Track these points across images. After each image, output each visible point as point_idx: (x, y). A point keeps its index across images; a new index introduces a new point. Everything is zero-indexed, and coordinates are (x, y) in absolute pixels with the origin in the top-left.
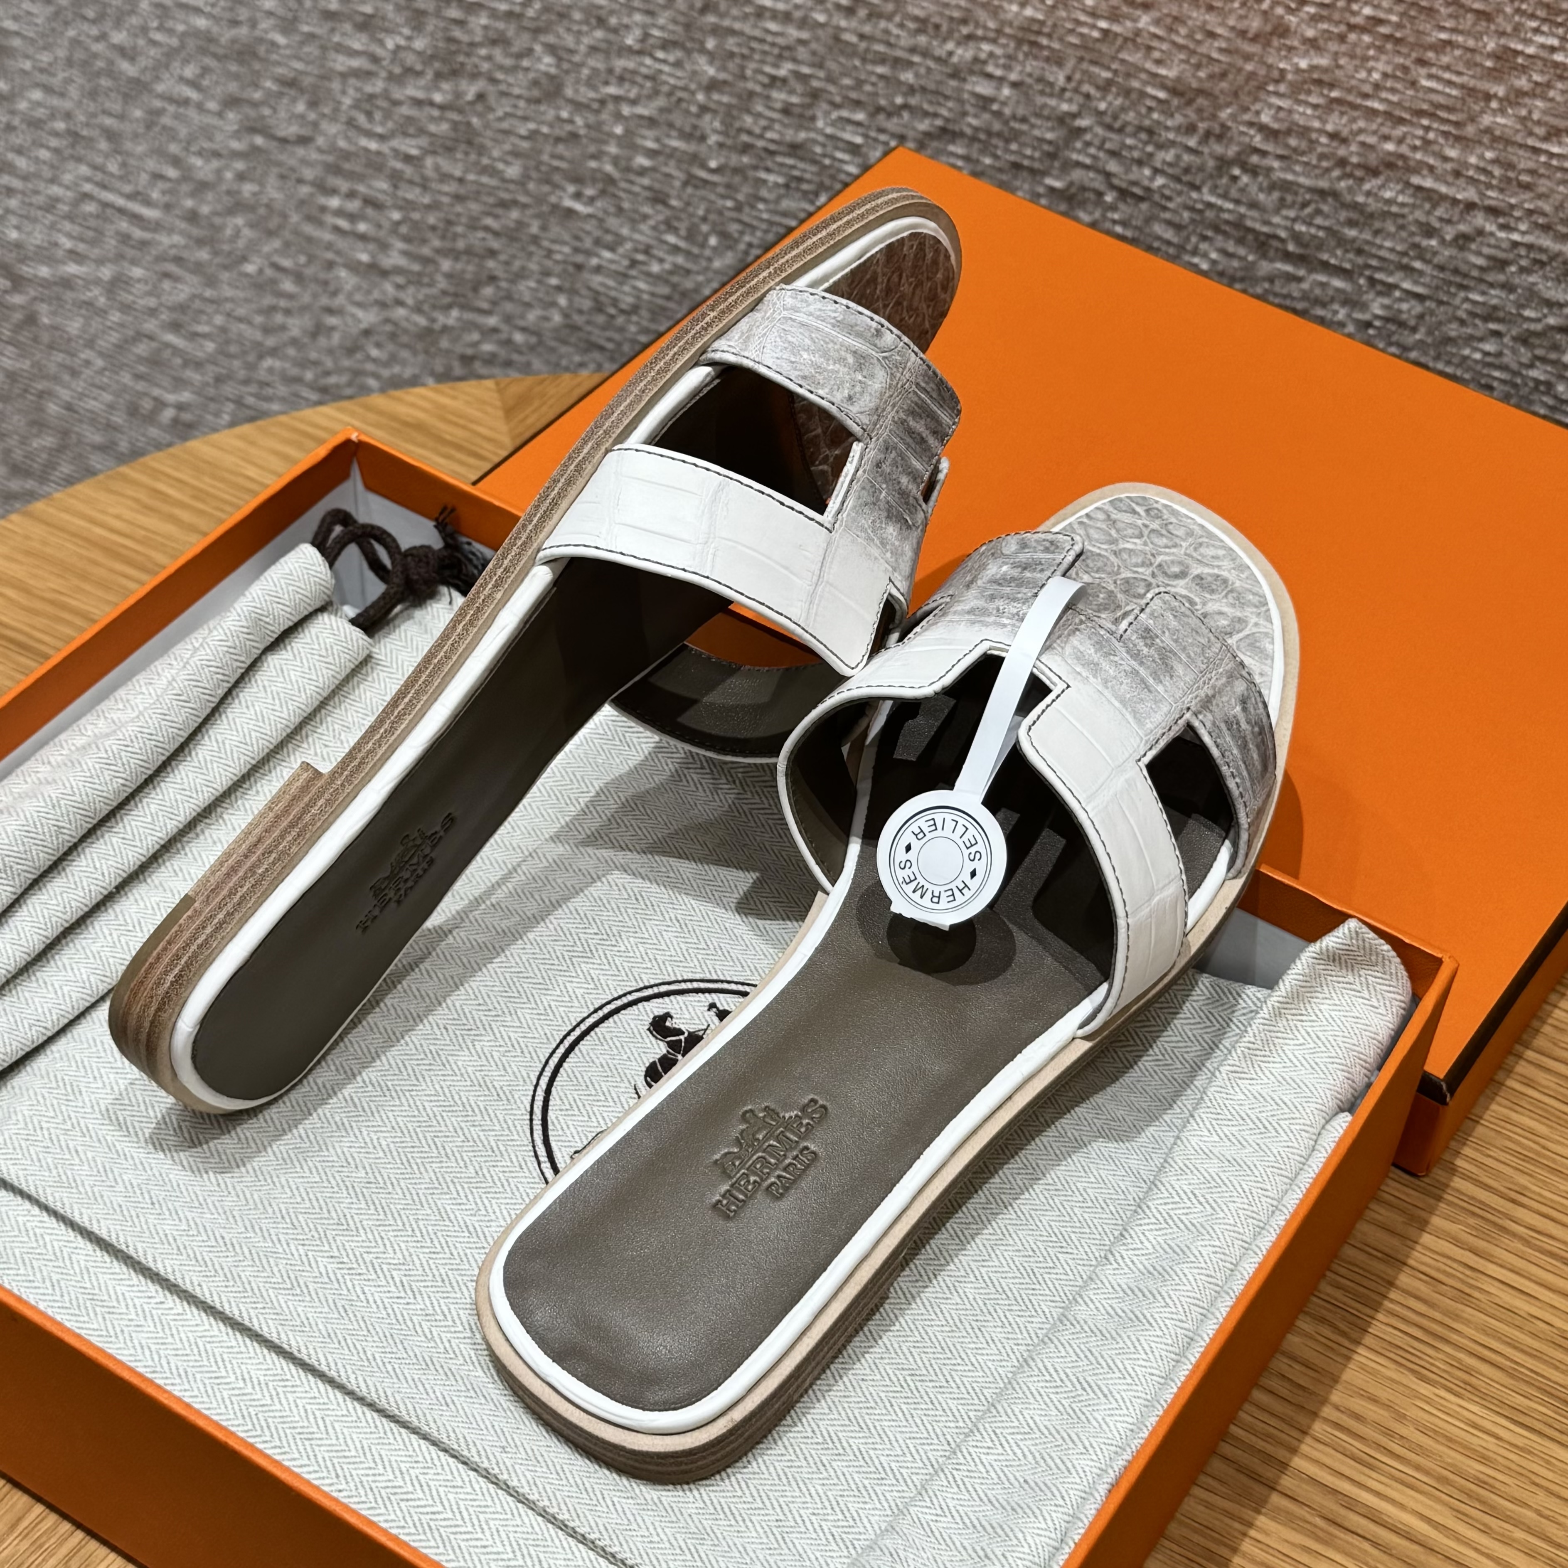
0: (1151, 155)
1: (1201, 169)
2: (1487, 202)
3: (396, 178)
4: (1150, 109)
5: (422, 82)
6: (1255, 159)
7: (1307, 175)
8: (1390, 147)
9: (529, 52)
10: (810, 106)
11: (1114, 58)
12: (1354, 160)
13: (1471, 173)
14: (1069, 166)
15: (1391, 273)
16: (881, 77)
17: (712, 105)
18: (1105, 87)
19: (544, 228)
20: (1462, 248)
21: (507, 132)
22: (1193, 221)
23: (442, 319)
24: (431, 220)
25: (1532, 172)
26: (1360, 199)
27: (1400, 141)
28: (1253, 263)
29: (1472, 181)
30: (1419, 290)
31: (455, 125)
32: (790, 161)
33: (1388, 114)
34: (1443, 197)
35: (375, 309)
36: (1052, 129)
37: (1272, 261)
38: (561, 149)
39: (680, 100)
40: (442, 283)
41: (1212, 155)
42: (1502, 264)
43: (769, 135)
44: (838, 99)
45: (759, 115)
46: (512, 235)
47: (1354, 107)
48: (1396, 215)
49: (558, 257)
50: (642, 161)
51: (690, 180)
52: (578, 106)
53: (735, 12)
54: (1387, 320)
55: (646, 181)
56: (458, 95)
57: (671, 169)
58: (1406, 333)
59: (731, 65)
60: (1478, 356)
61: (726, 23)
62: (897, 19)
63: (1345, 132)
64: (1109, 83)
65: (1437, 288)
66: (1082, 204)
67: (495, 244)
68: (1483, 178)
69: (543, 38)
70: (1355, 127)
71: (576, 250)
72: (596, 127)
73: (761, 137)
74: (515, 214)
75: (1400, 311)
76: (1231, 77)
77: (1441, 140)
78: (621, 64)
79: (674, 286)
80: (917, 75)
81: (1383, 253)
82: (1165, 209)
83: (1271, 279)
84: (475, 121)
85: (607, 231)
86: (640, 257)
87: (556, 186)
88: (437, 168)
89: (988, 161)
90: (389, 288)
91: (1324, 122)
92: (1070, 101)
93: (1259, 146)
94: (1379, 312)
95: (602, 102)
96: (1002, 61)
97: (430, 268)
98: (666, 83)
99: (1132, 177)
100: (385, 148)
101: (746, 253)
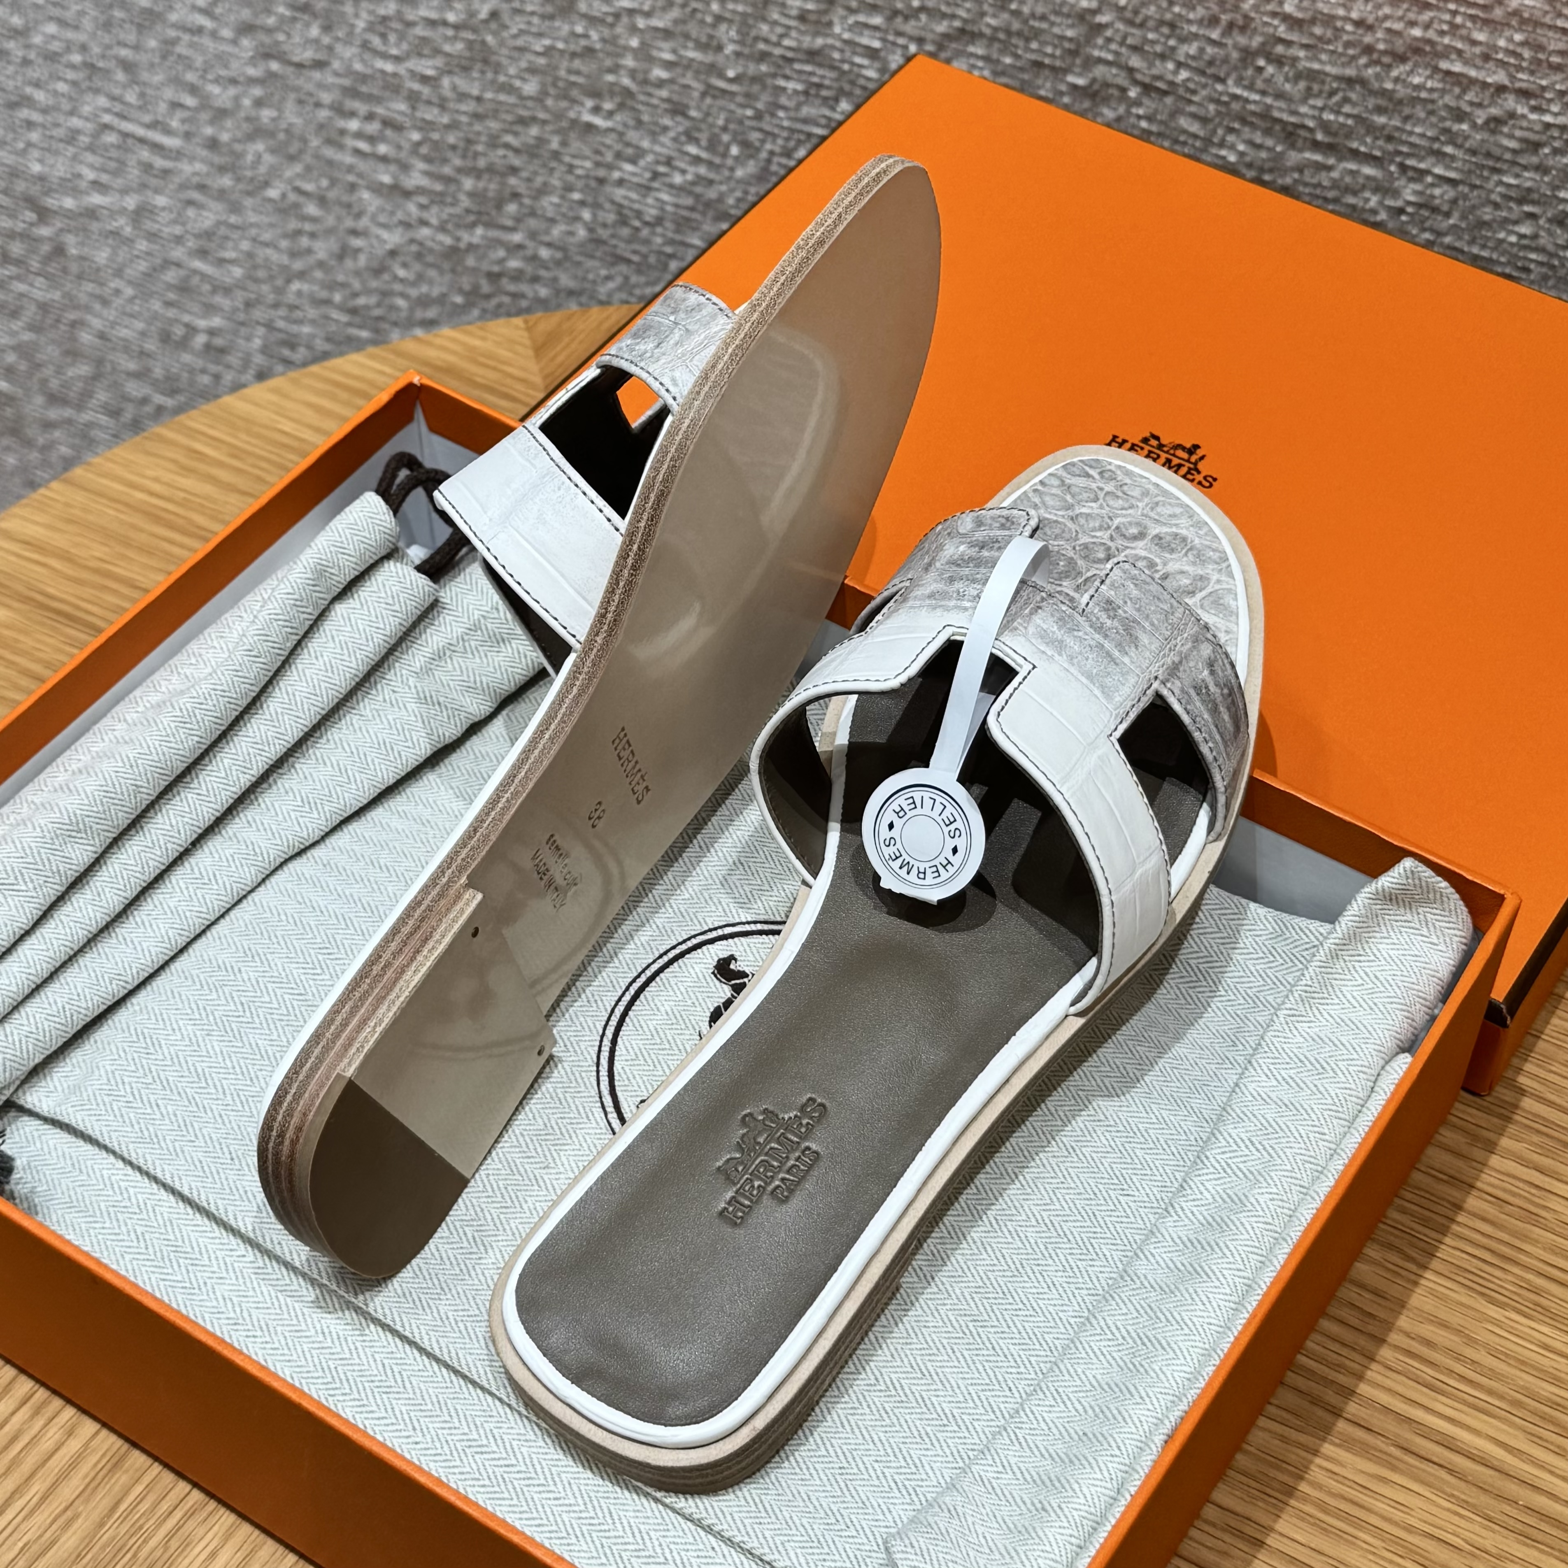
0: (1173, 49)
1: (1226, 60)
2: (1518, 85)
3: (413, 98)
6: (1280, 49)
7: (1333, 64)
8: (1417, 32)
10: (826, 12)
12: (1381, 46)
13: (1500, 56)
14: (1090, 63)
15: (1421, 159)
17: (728, 15)
19: (564, 143)
20: (1493, 132)
21: (522, 50)
22: (1218, 113)
23: (466, 237)
24: (451, 139)
26: (1389, 86)
27: (1427, 26)
28: (1282, 153)
29: (1502, 64)
30: (1452, 175)
31: (470, 44)
32: (808, 68)
34: (1473, 81)
35: (400, 230)
36: (1072, 26)
37: (1301, 150)
38: (577, 64)
39: (695, 10)
40: (465, 202)
41: (1235, 46)
42: (1536, 146)
43: (786, 42)
45: (775, 23)
46: (532, 151)
48: (1425, 101)
49: (579, 172)
50: (659, 73)
51: (709, 91)
52: (592, 20)
54: (1420, 206)
55: (664, 93)
56: (471, 14)
57: (689, 80)
58: (1439, 218)
60: (1513, 239)
63: (1370, 20)
65: (1470, 172)
66: (1106, 100)
67: (516, 162)
68: (1512, 60)
70: (1380, 13)
71: (598, 164)
72: (611, 41)
73: (778, 44)
74: (534, 131)
75: (1433, 197)
77: (1469, 24)
79: (698, 197)
81: (1413, 139)
82: (1190, 102)
83: (1300, 169)
84: (489, 39)
85: (628, 144)
86: (662, 169)
87: (574, 101)
88: (454, 88)
89: (1008, 60)
90: (412, 208)
91: (1349, 9)
93: (1283, 36)
94: (1412, 198)
95: (617, 16)
97: (452, 188)
99: (1155, 72)
100: (401, 70)
101: (769, 161)
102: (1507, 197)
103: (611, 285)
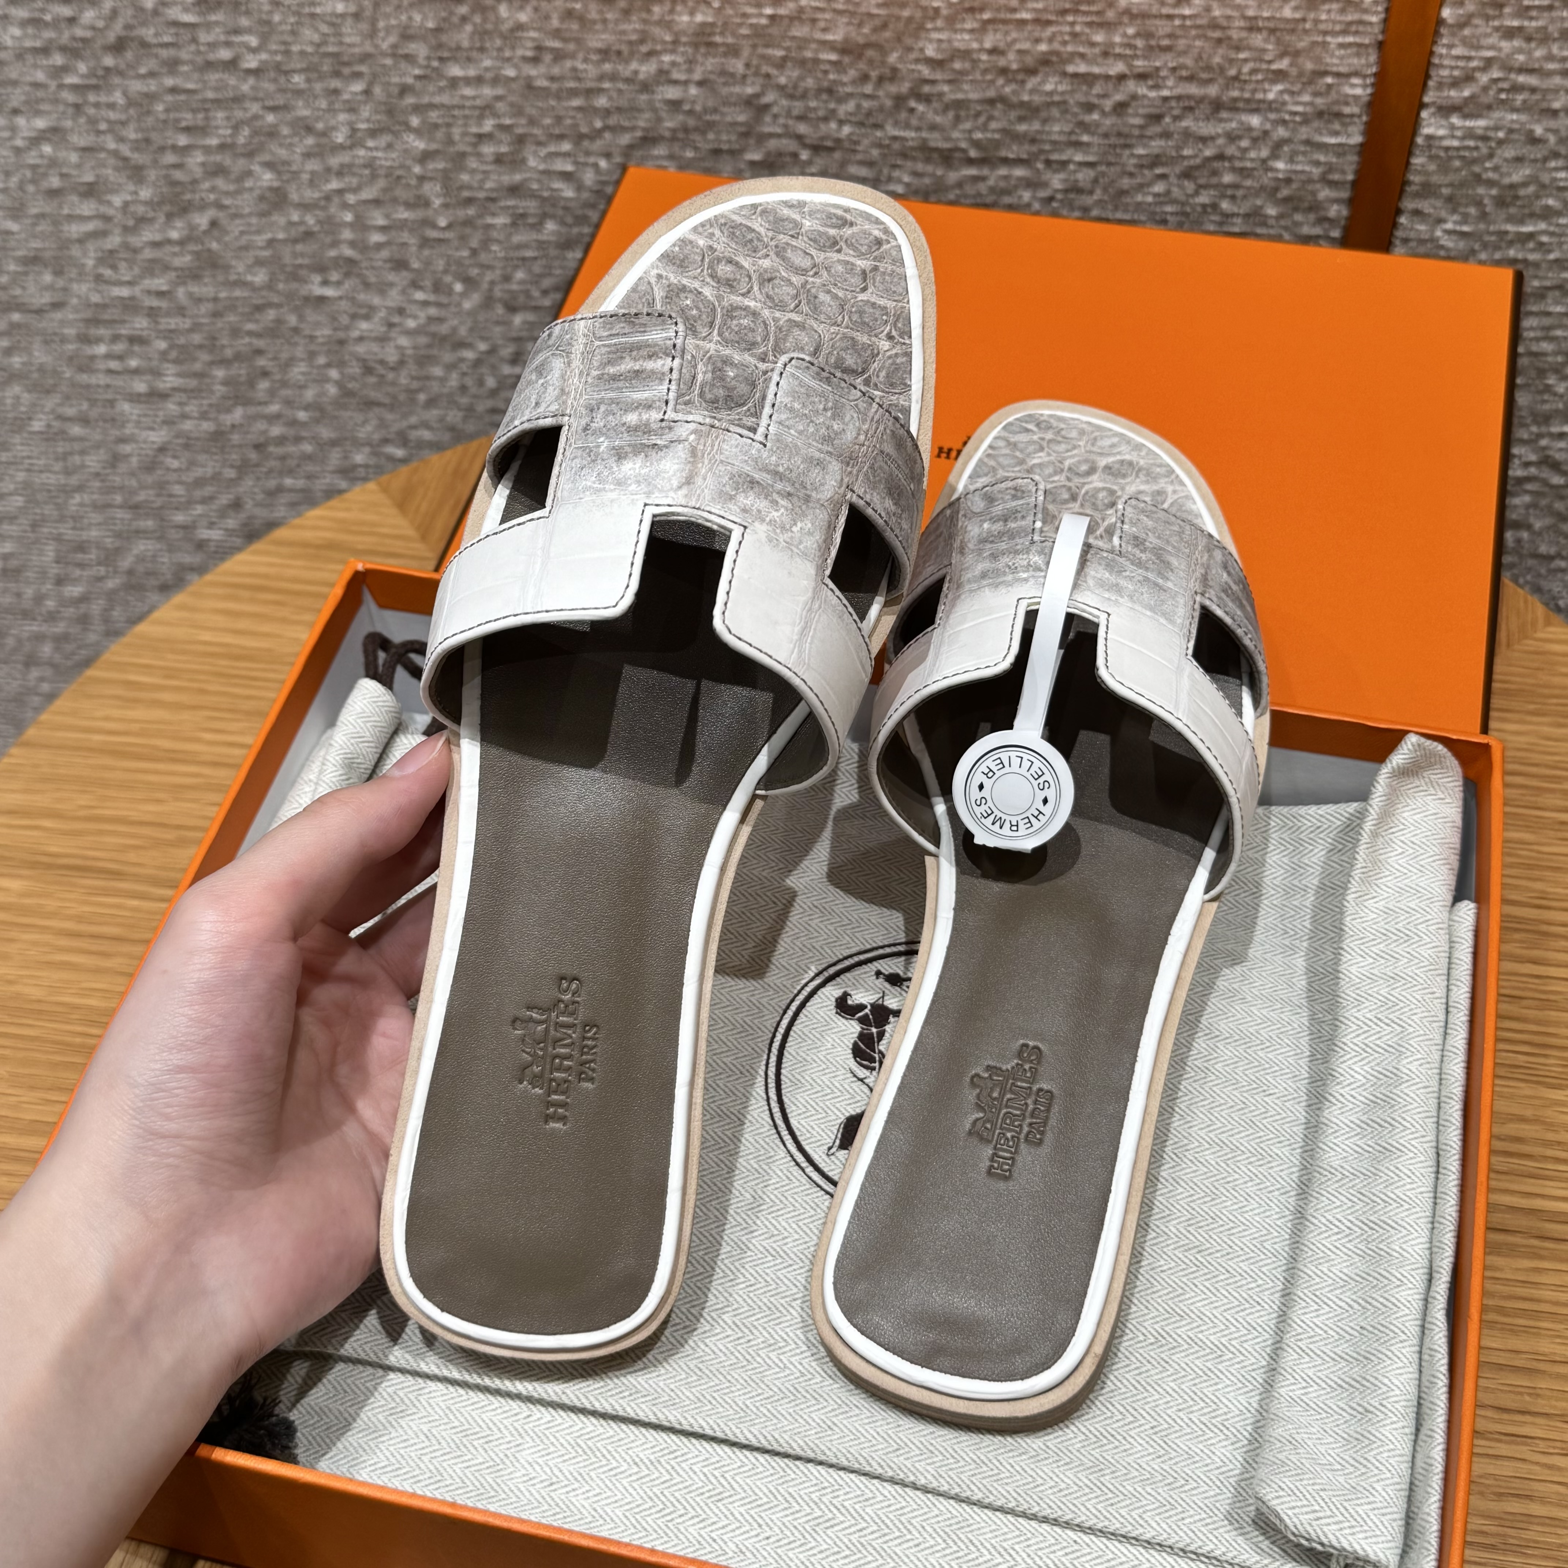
0: (834, 110)
1: (881, 109)
2: (1136, 71)
3: (153, 313)
4: (826, 72)
5: (157, 226)
6: (926, 89)
7: (975, 90)
8: (1043, 47)
9: (249, 173)
10: (518, 151)
11: (784, 37)
12: (1014, 66)
13: (1118, 50)
14: (762, 138)
15: (1061, 151)
16: (579, 109)
17: (429, 175)
18: (781, 64)
19: (301, 318)
20: (1119, 115)
21: (246, 248)
22: (884, 156)
23: (228, 419)
24: (197, 338)
25: (1170, 36)
26: (1026, 98)
27: (1051, 40)
28: (942, 176)
29: (1119, 56)
30: (1091, 159)
31: (197, 254)
32: (511, 203)
33: (1036, 21)
34: (1097, 77)
35: (165, 427)
36: (742, 112)
37: (957, 170)
38: (299, 247)
39: (399, 178)
40: (220, 390)
41: (888, 95)
42: (1157, 118)
43: (487, 185)
44: (543, 138)
45: (473, 171)
46: (274, 331)
47: (1005, 22)
48: (1058, 104)
49: (321, 340)
50: (376, 238)
51: (425, 242)
52: (305, 207)
53: (431, 88)
54: (1066, 191)
55: (385, 254)
56: (192, 228)
57: (405, 236)
58: (1083, 197)
59: (440, 134)
60: (1150, 199)
61: (426, 100)
62: (581, 55)
63: (1002, 45)
64: (784, 59)
65: (1105, 153)
67: (260, 343)
68: (1128, 52)
69: (258, 159)
70: (1009, 39)
71: (335, 329)
72: (327, 221)
73: (481, 188)
74: (271, 314)
75: (1076, 181)
76: (891, 26)
77: (1087, 30)
78: (335, 161)
79: (434, 335)
80: (610, 98)
81: (1055, 137)
82: (854, 151)
83: (960, 185)
84: (214, 245)
85: (361, 306)
86: (396, 319)
87: (304, 281)
88: (190, 295)
89: (689, 154)
90: (171, 407)
91: (981, 42)
92: (753, 83)
93: (928, 77)
94: (1058, 186)
95: (328, 198)
96: (684, 67)
97: (207, 380)
98: (381, 166)
99: (821, 133)
100: (137, 291)
101: (490, 290)
102: (1142, 166)
103: (369, 428)
